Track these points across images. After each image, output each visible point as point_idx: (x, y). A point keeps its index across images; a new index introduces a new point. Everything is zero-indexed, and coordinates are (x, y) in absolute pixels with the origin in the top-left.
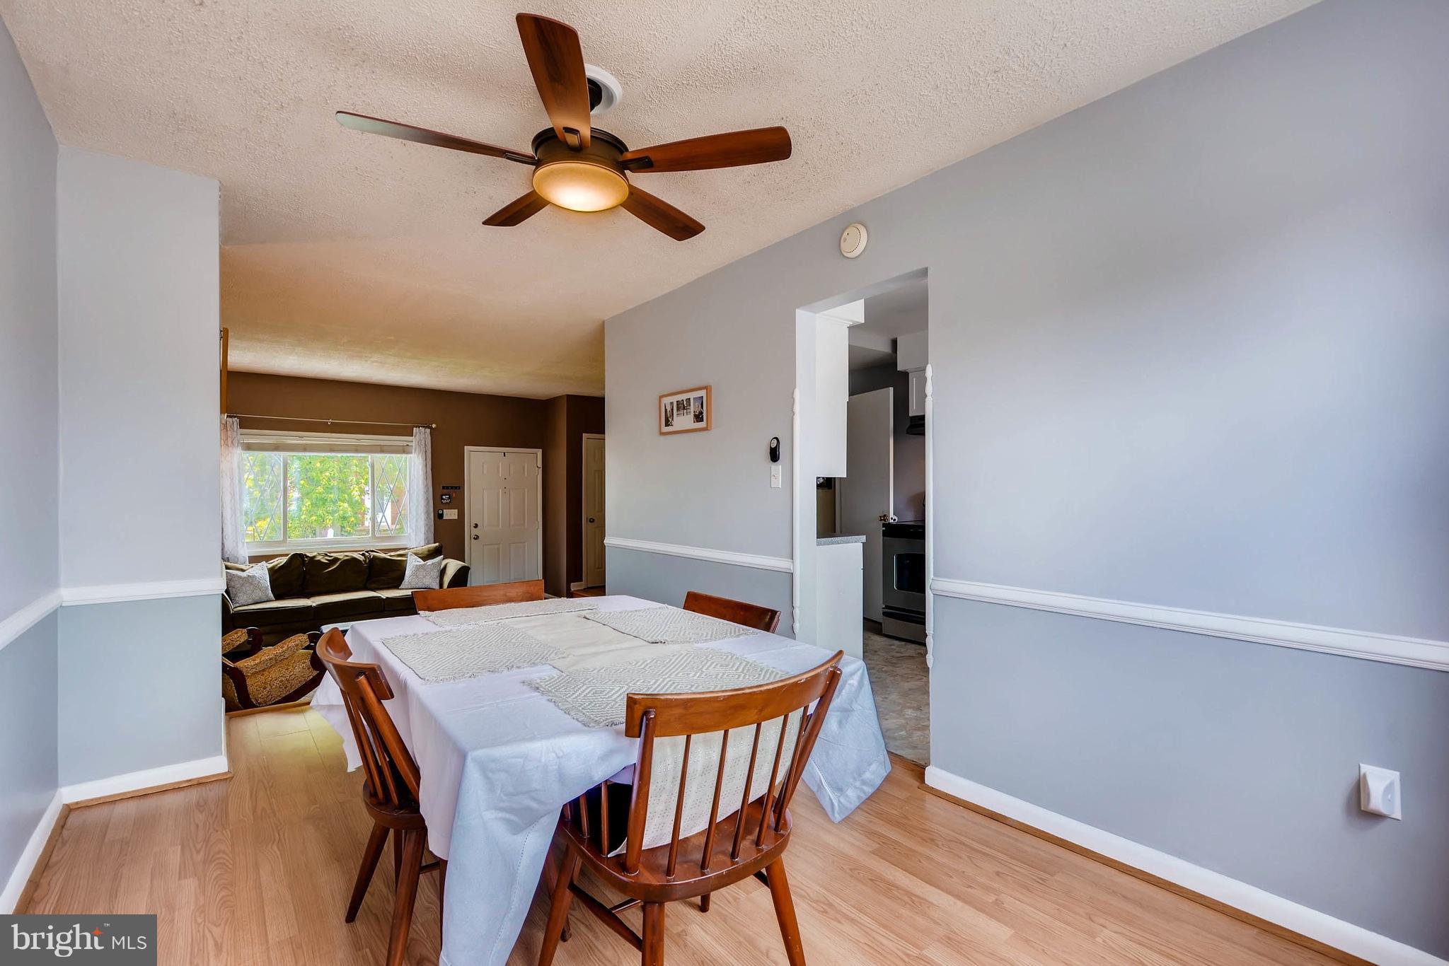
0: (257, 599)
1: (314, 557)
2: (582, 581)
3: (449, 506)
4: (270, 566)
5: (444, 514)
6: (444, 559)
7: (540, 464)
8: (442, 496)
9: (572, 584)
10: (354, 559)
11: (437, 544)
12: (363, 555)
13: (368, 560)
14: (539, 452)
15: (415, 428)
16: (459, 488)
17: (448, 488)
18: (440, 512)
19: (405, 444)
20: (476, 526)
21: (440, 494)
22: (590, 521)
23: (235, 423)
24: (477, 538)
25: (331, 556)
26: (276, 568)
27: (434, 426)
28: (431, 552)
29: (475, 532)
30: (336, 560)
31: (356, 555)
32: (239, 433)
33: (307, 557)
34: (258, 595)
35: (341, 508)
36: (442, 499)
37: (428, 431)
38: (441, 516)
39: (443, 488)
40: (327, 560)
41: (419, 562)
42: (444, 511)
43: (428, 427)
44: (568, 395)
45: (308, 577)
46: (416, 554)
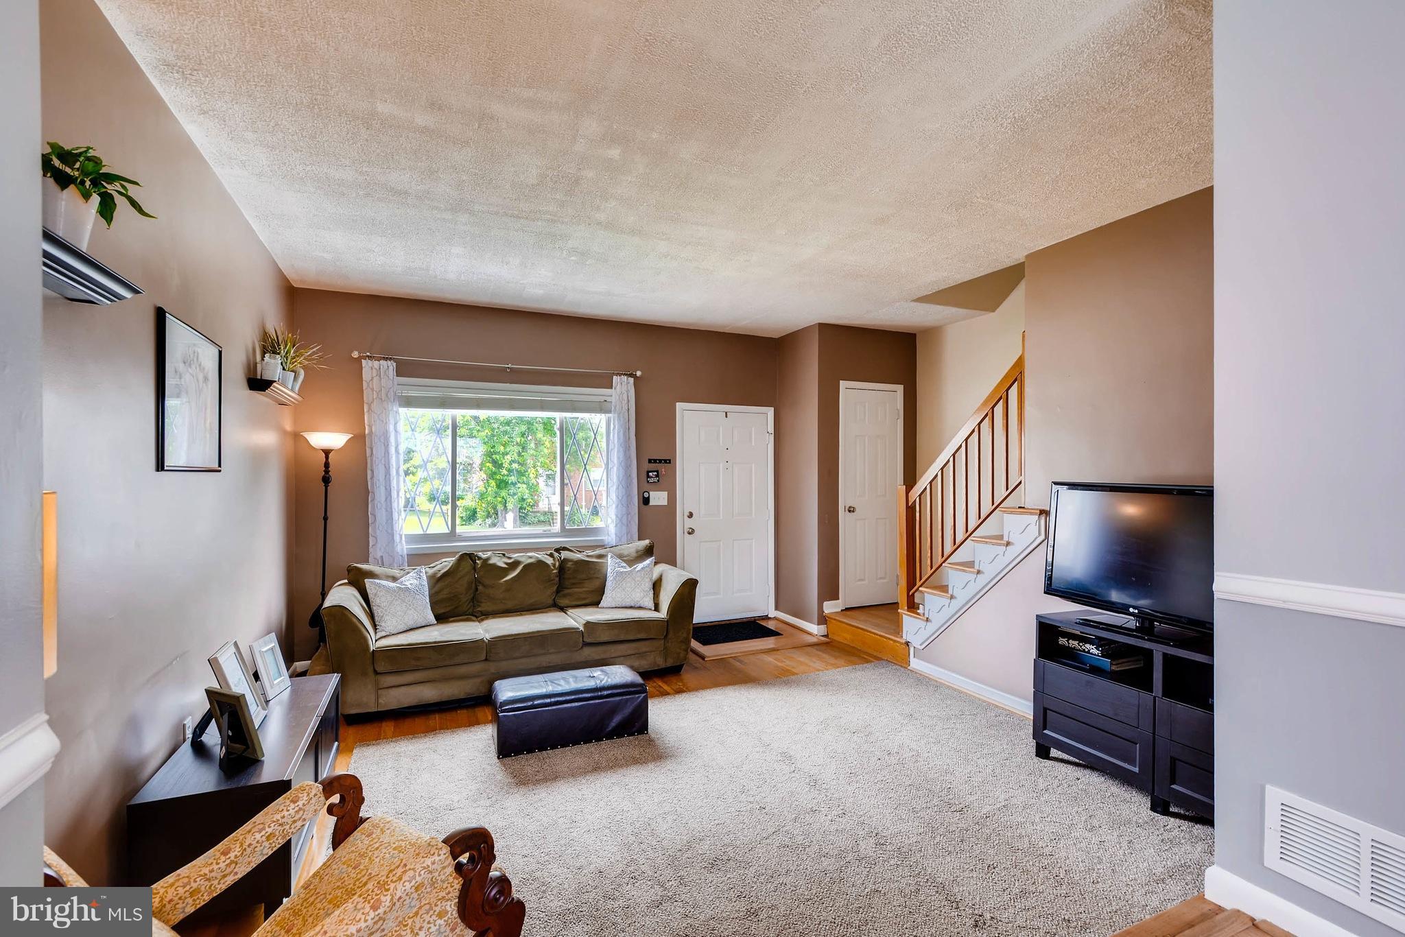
0: (411, 624)
1: (488, 559)
2: (838, 599)
3: (658, 486)
4: (431, 571)
5: (651, 497)
6: (656, 563)
7: (771, 428)
8: (648, 472)
9: (825, 603)
10: (540, 563)
11: (647, 542)
12: (551, 555)
13: (557, 564)
14: (770, 411)
15: (614, 377)
16: (670, 463)
17: (655, 461)
18: (646, 495)
19: (602, 399)
20: (691, 515)
21: (646, 470)
22: (849, 511)
23: (391, 368)
24: (691, 532)
25: (510, 558)
26: (439, 575)
27: (639, 373)
28: (640, 553)
29: (689, 523)
30: (516, 564)
31: (542, 556)
32: (396, 383)
33: (480, 558)
34: (412, 618)
35: (520, 490)
36: (648, 476)
37: (631, 380)
38: (646, 501)
39: (650, 461)
40: (506, 564)
41: (624, 567)
42: (651, 493)
43: (631, 375)
44: (819, 324)
45: (480, 588)
46: (620, 556)
